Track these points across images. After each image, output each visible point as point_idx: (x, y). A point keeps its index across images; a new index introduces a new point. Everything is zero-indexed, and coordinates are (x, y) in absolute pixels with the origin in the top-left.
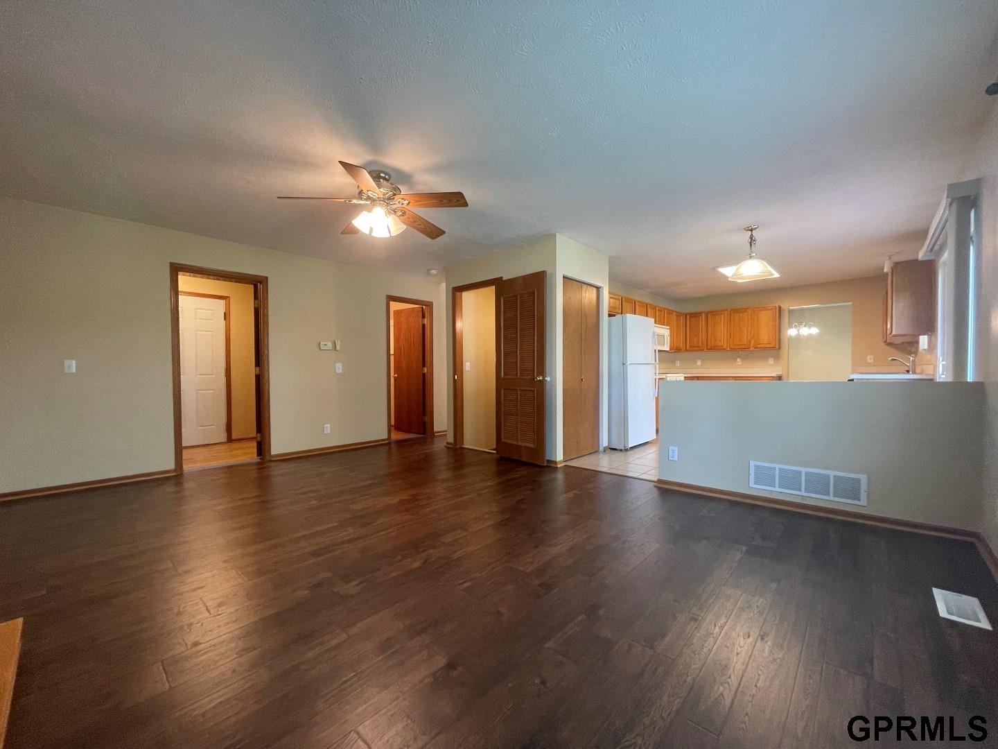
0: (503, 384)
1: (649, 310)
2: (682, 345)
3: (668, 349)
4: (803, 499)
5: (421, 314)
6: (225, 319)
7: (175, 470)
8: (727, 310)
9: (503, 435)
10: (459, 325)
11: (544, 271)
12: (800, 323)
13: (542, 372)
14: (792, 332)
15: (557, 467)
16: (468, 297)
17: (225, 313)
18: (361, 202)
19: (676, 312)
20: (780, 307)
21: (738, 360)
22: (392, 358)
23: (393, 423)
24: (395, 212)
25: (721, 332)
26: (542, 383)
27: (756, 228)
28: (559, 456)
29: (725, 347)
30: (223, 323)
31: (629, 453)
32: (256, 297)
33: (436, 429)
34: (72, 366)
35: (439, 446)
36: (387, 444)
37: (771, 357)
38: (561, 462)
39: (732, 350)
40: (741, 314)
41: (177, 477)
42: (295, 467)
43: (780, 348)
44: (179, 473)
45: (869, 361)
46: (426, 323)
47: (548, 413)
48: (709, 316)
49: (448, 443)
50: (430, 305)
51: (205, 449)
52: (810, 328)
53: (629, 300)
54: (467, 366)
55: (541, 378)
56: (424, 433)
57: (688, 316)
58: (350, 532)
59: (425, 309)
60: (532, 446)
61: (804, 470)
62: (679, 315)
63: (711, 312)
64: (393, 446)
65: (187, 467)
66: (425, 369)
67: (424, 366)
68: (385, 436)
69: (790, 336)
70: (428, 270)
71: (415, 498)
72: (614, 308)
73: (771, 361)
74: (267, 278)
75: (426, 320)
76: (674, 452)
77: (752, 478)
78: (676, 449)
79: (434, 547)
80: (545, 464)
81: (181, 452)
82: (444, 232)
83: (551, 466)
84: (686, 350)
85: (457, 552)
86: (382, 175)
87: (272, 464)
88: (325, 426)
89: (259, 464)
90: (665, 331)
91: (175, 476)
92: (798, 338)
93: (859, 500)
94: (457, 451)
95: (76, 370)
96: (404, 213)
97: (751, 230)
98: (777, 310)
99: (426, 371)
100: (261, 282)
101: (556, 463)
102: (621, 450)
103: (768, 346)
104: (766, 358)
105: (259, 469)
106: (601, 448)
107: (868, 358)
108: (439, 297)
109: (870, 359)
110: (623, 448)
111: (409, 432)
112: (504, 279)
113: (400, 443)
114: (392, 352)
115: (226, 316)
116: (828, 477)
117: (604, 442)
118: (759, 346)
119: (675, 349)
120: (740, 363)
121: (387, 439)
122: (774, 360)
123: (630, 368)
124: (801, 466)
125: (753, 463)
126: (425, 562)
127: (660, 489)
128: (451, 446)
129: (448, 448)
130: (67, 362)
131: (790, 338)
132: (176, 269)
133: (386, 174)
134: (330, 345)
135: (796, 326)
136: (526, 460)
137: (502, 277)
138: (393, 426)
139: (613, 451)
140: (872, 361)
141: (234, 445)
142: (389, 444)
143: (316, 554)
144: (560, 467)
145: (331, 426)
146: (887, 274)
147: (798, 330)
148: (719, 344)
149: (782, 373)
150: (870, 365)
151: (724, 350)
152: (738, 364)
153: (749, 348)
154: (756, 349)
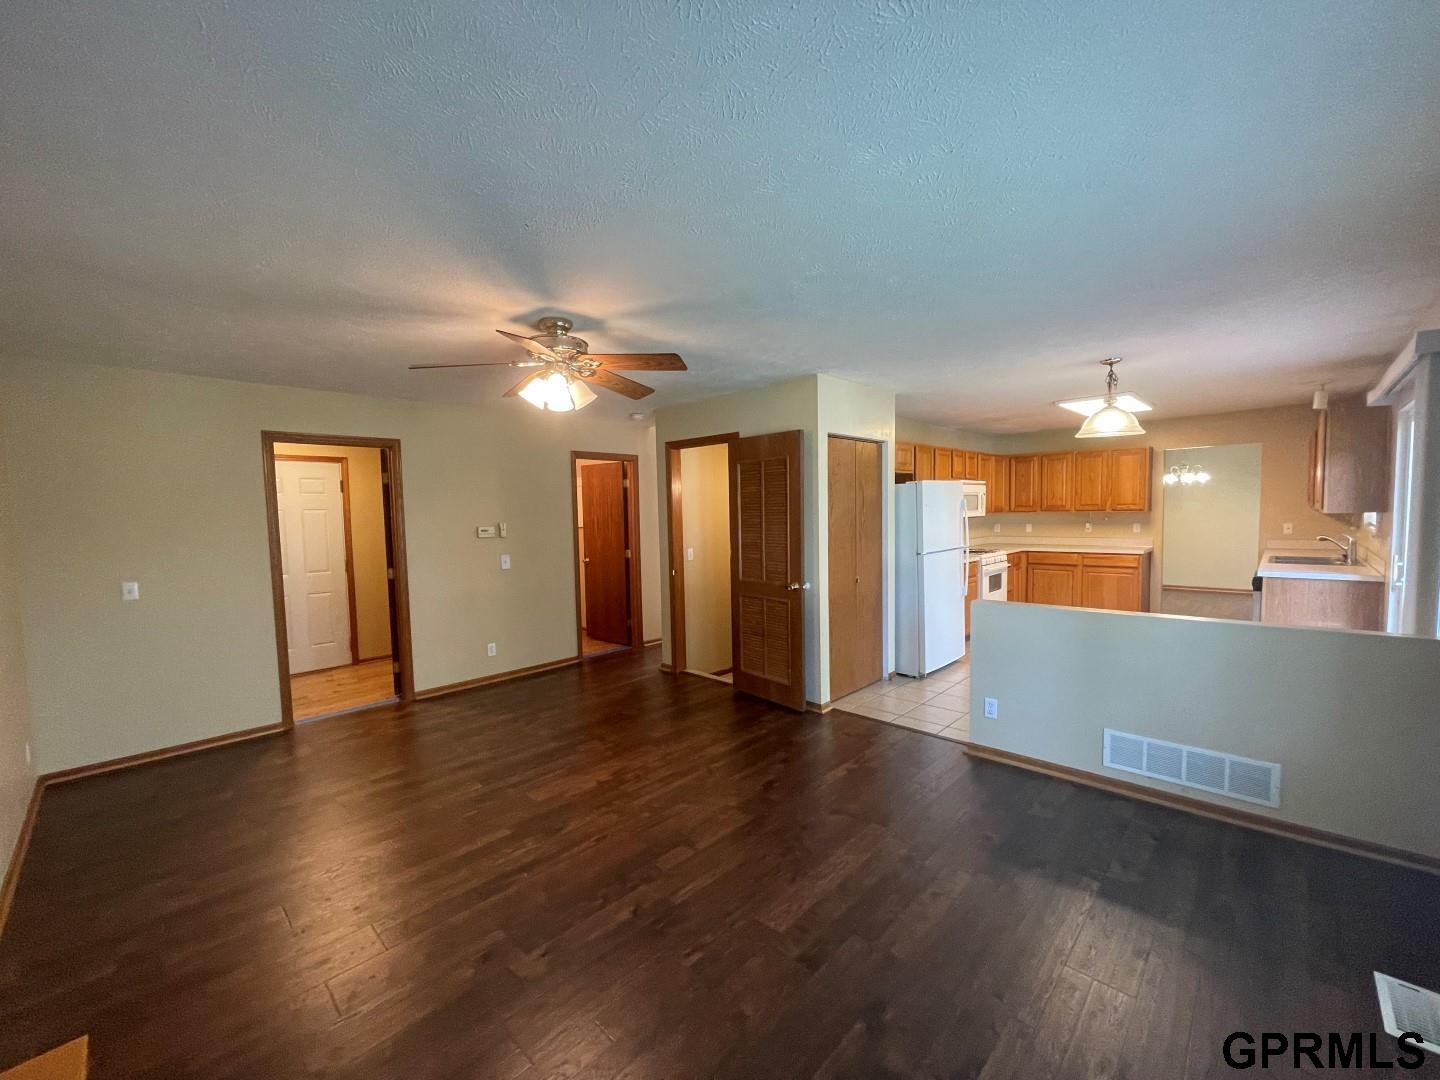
0: (741, 589)
1: (955, 459)
2: (1003, 503)
3: (983, 514)
4: (1183, 790)
5: (621, 473)
6: (342, 491)
7: (283, 724)
9: (742, 663)
10: (676, 487)
11: (799, 431)
12: (1182, 467)
13: (799, 577)
14: (1169, 479)
15: (821, 714)
16: (688, 455)
17: (342, 483)
18: (531, 364)
19: (995, 456)
20: (1152, 449)
21: (1087, 526)
22: (581, 533)
23: (584, 625)
24: (580, 372)
25: (1062, 485)
26: (799, 593)
27: (1118, 361)
28: (825, 696)
29: (1068, 507)
30: (339, 496)
31: (925, 681)
32: (385, 469)
33: (646, 638)
34: (133, 590)
35: (651, 668)
36: (576, 666)
37: (1138, 522)
38: (827, 705)
40: (1092, 459)
41: (283, 737)
42: (449, 714)
43: (1150, 509)
44: (288, 727)
45: (1286, 531)
46: (628, 485)
47: (807, 632)
48: (1045, 461)
49: (663, 665)
50: (634, 459)
51: (322, 678)
52: (1196, 474)
53: (925, 449)
54: (690, 554)
55: (797, 586)
56: (629, 643)
57: (1013, 463)
58: (529, 848)
59: (627, 465)
60: (786, 682)
61: (1186, 749)
62: (999, 458)
63: (1047, 455)
64: (586, 669)
65: (299, 716)
66: (629, 552)
67: (627, 547)
68: (574, 654)
69: (1167, 485)
70: (631, 415)
71: (619, 778)
72: (905, 464)
73: (1137, 528)
74: (398, 441)
75: (628, 481)
76: (992, 705)
77: (1107, 752)
78: (995, 701)
79: (648, 880)
80: (805, 708)
81: (289, 682)
82: (654, 391)
83: (812, 713)
84: (1010, 510)
85: (680, 889)
86: (560, 323)
87: (417, 708)
88: (490, 645)
89: (399, 707)
90: (979, 489)
91: (284, 732)
92: (1178, 488)
93: (1268, 799)
94: (676, 678)
95: (140, 596)
96: (593, 373)
97: (1111, 364)
98: (1148, 455)
99: (630, 555)
100: (390, 448)
101: (819, 706)
102: (914, 677)
103: (1132, 507)
104: (1129, 524)
105: (401, 717)
106: (885, 675)
107: (1285, 526)
108: (647, 449)
109: (1288, 528)
110: (917, 675)
111: (607, 640)
112: (742, 435)
113: (596, 661)
114: (581, 524)
115: (344, 486)
116: (1222, 761)
117: (890, 666)
119: (994, 509)
120: (1090, 531)
121: (577, 658)
122: (1142, 528)
123: (927, 560)
124: (1181, 742)
125: (1108, 732)
126: (635, 912)
127: (972, 758)
128: (668, 670)
129: (664, 673)
130: (126, 586)
131: (1166, 488)
132: (269, 438)
133: (565, 321)
134: (492, 530)
135: (1175, 471)
136: (777, 701)
137: (737, 433)
138: (584, 629)
139: (901, 678)
140: (1290, 531)
141: (364, 670)
142: (579, 665)
143: (484, 892)
144: (827, 713)
145: (496, 645)
146: (1318, 412)
147: (1179, 476)
148: (1059, 503)
149: (1153, 549)
150: (1287, 538)
151: (1067, 512)
152: (1086, 531)
153: (1104, 510)
154: (1114, 512)
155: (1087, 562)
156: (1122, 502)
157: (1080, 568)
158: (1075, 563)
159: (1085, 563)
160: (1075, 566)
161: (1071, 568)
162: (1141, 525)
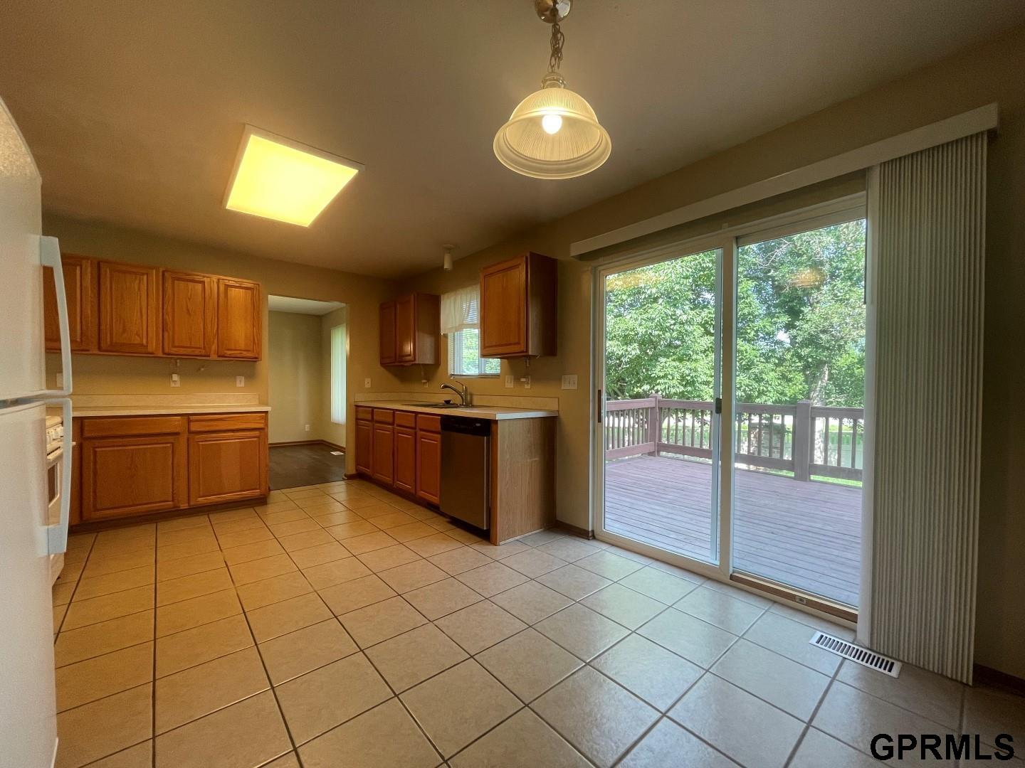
21: (175, 377)
29: (151, 348)
39: (168, 356)
43: (261, 358)
45: (366, 386)
73: (240, 382)
98: (260, 294)
104: (232, 375)
109: (368, 383)
118: (227, 353)
120: (178, 385)
150: (368, 391)
151: (151, 356)
152: (173, 385)
153: (209, 356)
154: (221, 359)
155: (195, 427)
156: (233, 347)
159: (189, 428)
160: (178, 433)
161: (170, 439)
162: (246, 378)
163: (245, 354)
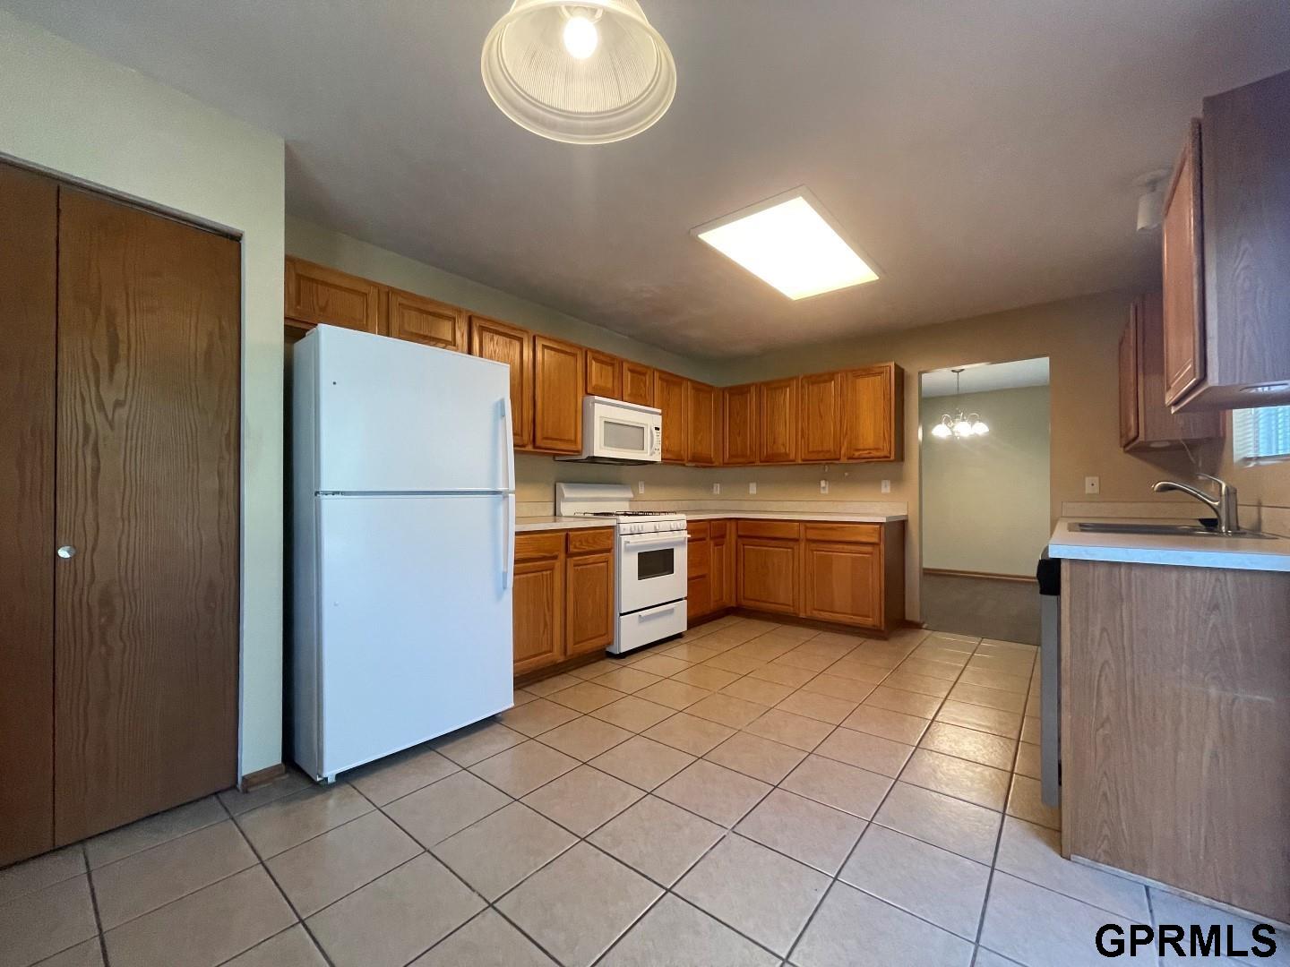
2: (713, 453)
3: (657, 458)
8: (797, 378)
12: (955, 415)
19: (697, 383)
20: (900, 370)
21: (823, 483)
25: (785, 425)
29: (794, 458)
37: (886, 479)
39: (807, 462)
40: (822, 385)
43: (900, 459)
45: (1089, 490)
48: (764, 391)
52: (972, 424)
57: (727, 394)
62: (704, 389)
63: (767, 384)
73: (886, 488)
90: (648, 420)
92: (953, 444)
98: (893, 375)
104: (876, 481)
107: (1088, 480)
109: (1091, 485)
118: (857, 454)
120: (827, 492)
122: (892, 486)
135: (947, 421)
140: (1096, 489)
147: (952, 428)
148: (782, 451)
149: (907, 516)
150: (1090, 499)
151: (792, 463)
152: (822, 492)
153: (839, 459)
154: (851, 461)
155: (812, 535)
156: (861, 447)
157: (803, 545)
158: (796, 536)
159: (809, 537)
160: (796, 540)
161: (791, 544)
162: (892, 483)
163: (875, 454)
